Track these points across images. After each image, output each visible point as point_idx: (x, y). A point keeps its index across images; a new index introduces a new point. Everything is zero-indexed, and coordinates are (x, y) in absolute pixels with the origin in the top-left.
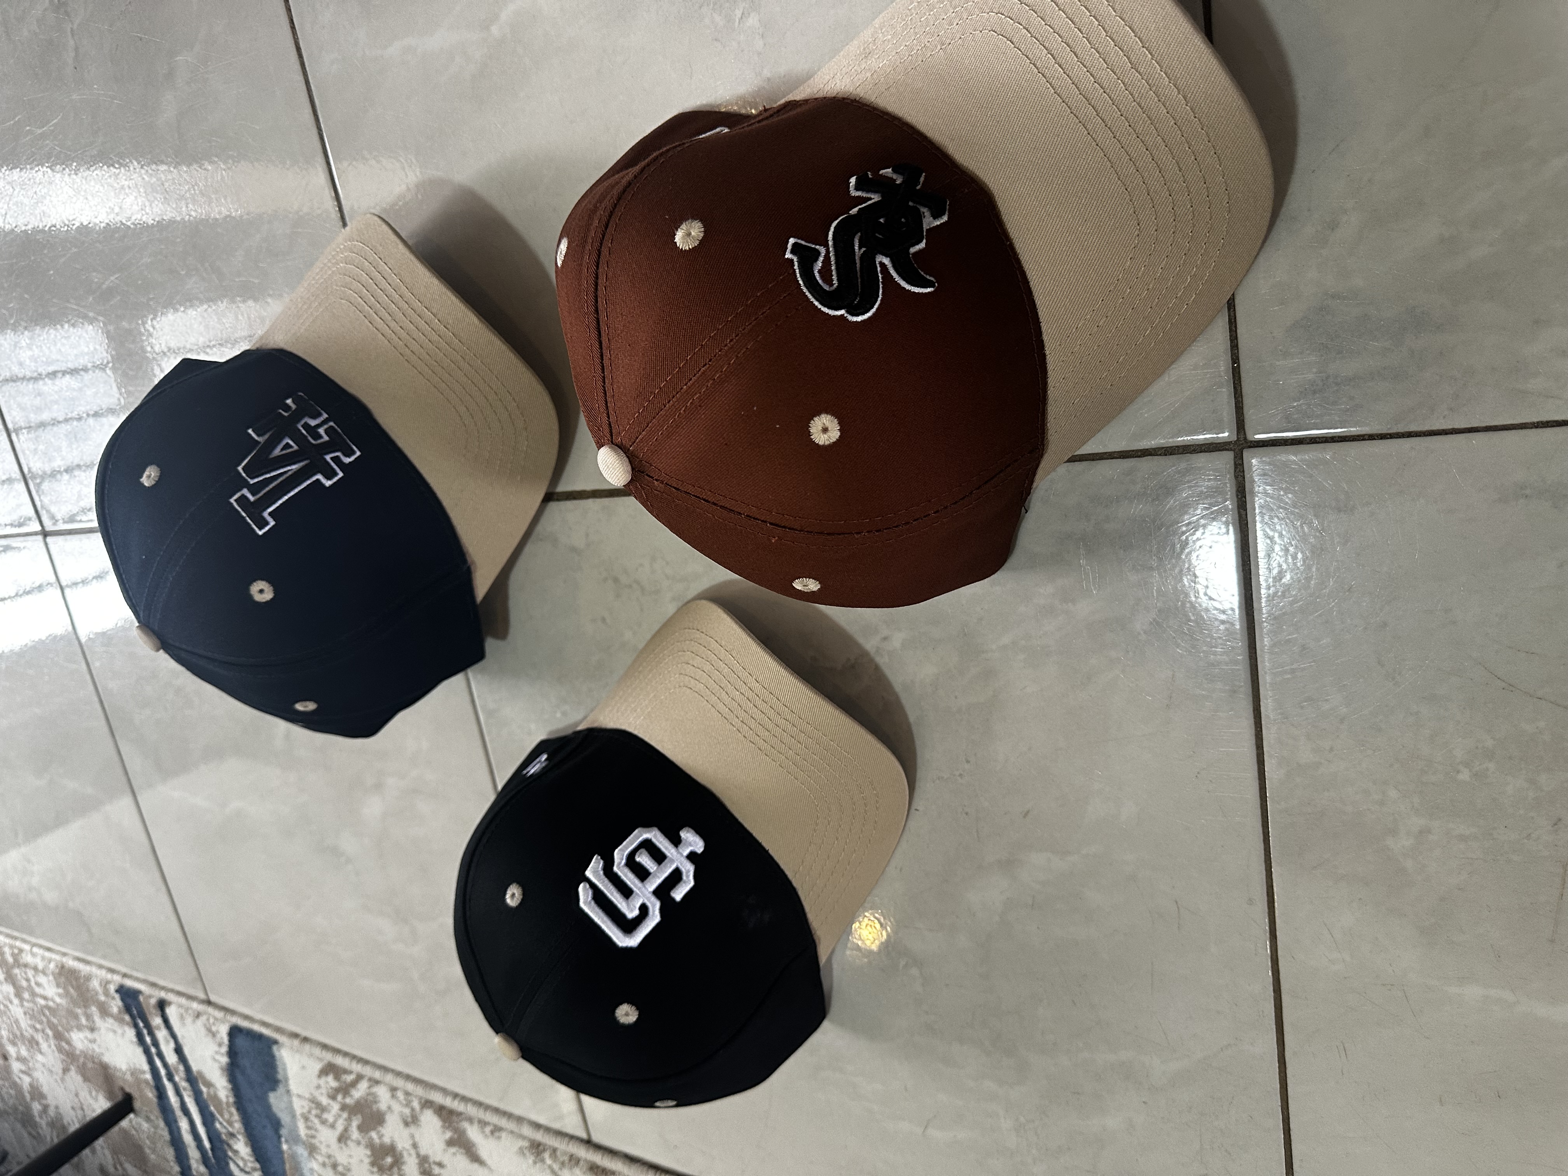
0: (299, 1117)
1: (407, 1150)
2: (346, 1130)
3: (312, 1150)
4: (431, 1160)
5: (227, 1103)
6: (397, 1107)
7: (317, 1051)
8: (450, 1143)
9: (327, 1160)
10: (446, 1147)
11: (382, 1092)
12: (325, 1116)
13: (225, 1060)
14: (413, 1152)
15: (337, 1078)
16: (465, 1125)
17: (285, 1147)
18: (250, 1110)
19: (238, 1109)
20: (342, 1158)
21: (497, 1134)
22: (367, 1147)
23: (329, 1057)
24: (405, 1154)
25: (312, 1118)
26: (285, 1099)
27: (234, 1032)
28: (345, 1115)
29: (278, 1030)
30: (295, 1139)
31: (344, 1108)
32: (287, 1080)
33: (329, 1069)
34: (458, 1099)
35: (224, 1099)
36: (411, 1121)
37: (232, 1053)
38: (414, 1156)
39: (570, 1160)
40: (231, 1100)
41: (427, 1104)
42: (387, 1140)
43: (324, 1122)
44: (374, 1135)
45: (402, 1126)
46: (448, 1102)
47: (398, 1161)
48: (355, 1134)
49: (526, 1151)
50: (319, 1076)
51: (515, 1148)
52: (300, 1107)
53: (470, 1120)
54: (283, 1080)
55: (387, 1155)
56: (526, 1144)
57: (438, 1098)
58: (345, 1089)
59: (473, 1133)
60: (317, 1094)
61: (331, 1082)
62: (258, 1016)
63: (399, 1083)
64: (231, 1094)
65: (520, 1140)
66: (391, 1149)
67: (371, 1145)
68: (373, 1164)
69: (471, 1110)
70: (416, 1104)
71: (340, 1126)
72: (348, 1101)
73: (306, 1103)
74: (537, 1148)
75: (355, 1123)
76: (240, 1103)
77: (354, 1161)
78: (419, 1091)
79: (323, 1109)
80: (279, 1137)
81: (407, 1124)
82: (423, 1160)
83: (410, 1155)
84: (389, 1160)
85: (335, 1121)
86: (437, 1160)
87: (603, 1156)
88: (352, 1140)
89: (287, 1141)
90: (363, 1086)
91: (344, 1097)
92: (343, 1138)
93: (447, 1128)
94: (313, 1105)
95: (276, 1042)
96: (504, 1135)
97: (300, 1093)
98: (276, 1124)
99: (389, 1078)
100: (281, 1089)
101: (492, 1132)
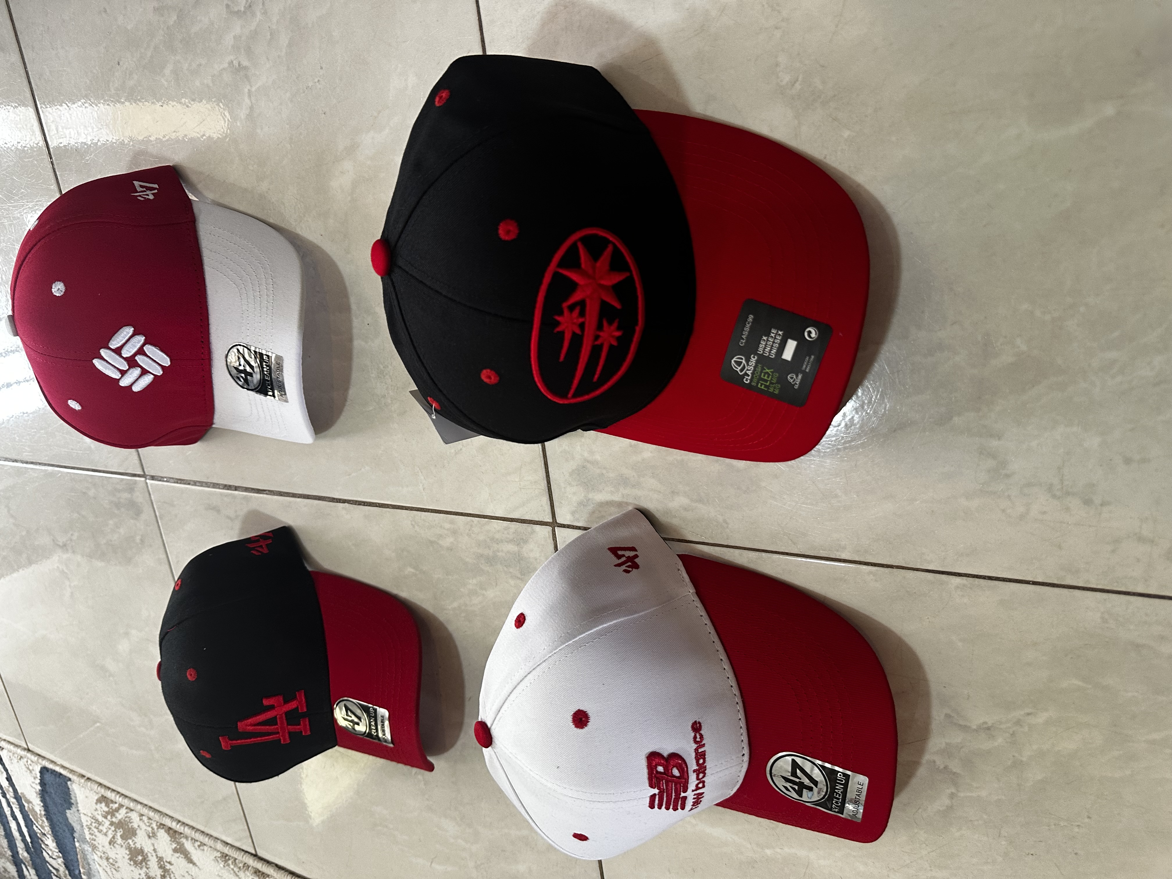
0: (85, 827)
1: (151, 853)
2: (113, 837)
3: (94, 848)
4: (164, 860)
5: (40, 814)
6: (143, 827)
7: (95, 787)
8: (175, 850)
9: (103, 855)
10: (173, 853)
11: (134, 816)
12: (101, 827)
13: (38, 787)
14: (154, 854)
15: (107, 805)
16: (183, 840)
17: (77, 844)
18: (55, 820)
19: (47, 819)
20: (112, 854)
21: (202, 848)
22: (126, 849)
23: (102, 791)
24: (149, 855)
25: (93, 828)
26: (76, 814)
27: (44, 770)
28: (113, 828)
29: (72, 771)
30: (84, 840)
31: (112, 823)
32: (77, 803)
33: (103, 799)
34: (180, 824)
35: (39, 812)
36: (152, 835)
37: (42, 783)
38: (155, 857)
39: (244, 867)
40: (43, 813)
41: (162, 826)
42: (138, 846)
43: (100, 831)
44: (130, 841)
45: (147, 838)
46: (174, 825)
47: (145, 859)
48: (119, 841)
49: (219, 859)
50: (96, 804)
51: (213, 857)
52: (86, 820)
53: (187, 838)
54: (74, 803)
55: (139, 855)
56: (219, 854)
57: (168, 822)
58: (112, 813)
59: (188, 845)
60: (95, 813)
61: (103, 807)
62: (60, 761)
63: (145, 811)
64: (42, 809)
65: (215, 852)
66: (141, 852)
67: (129, 848)
68: (130, 859)
69: (187, 831)
70: (154, 825)
71: (110, 836)
72: (114, 820)
73: (89, 819)
74: (225, 857)
75: (119, 834)
76: (48, 815)
77: (119, 857)
78: (157, 817)
79: (100, 824)
80: (74, 838)
81: (149, 837)
82: (160, 859)
83: (152, 856)
84: (140, 858)
85: (107, 832)
86: (168, 861)
87: (263, 864)
88: (117, 844)
89: (78, 841)
90: (123, 811)
91: (112, 818)
92: (112, 842)
93: (173, 842)
94: (94, 821)
95: (70, 780)
96: (205, 848)
97: (85, 813)
98: (72, 830)
99: (139, 807)
100: (74, 809)
101: (199, 846)
